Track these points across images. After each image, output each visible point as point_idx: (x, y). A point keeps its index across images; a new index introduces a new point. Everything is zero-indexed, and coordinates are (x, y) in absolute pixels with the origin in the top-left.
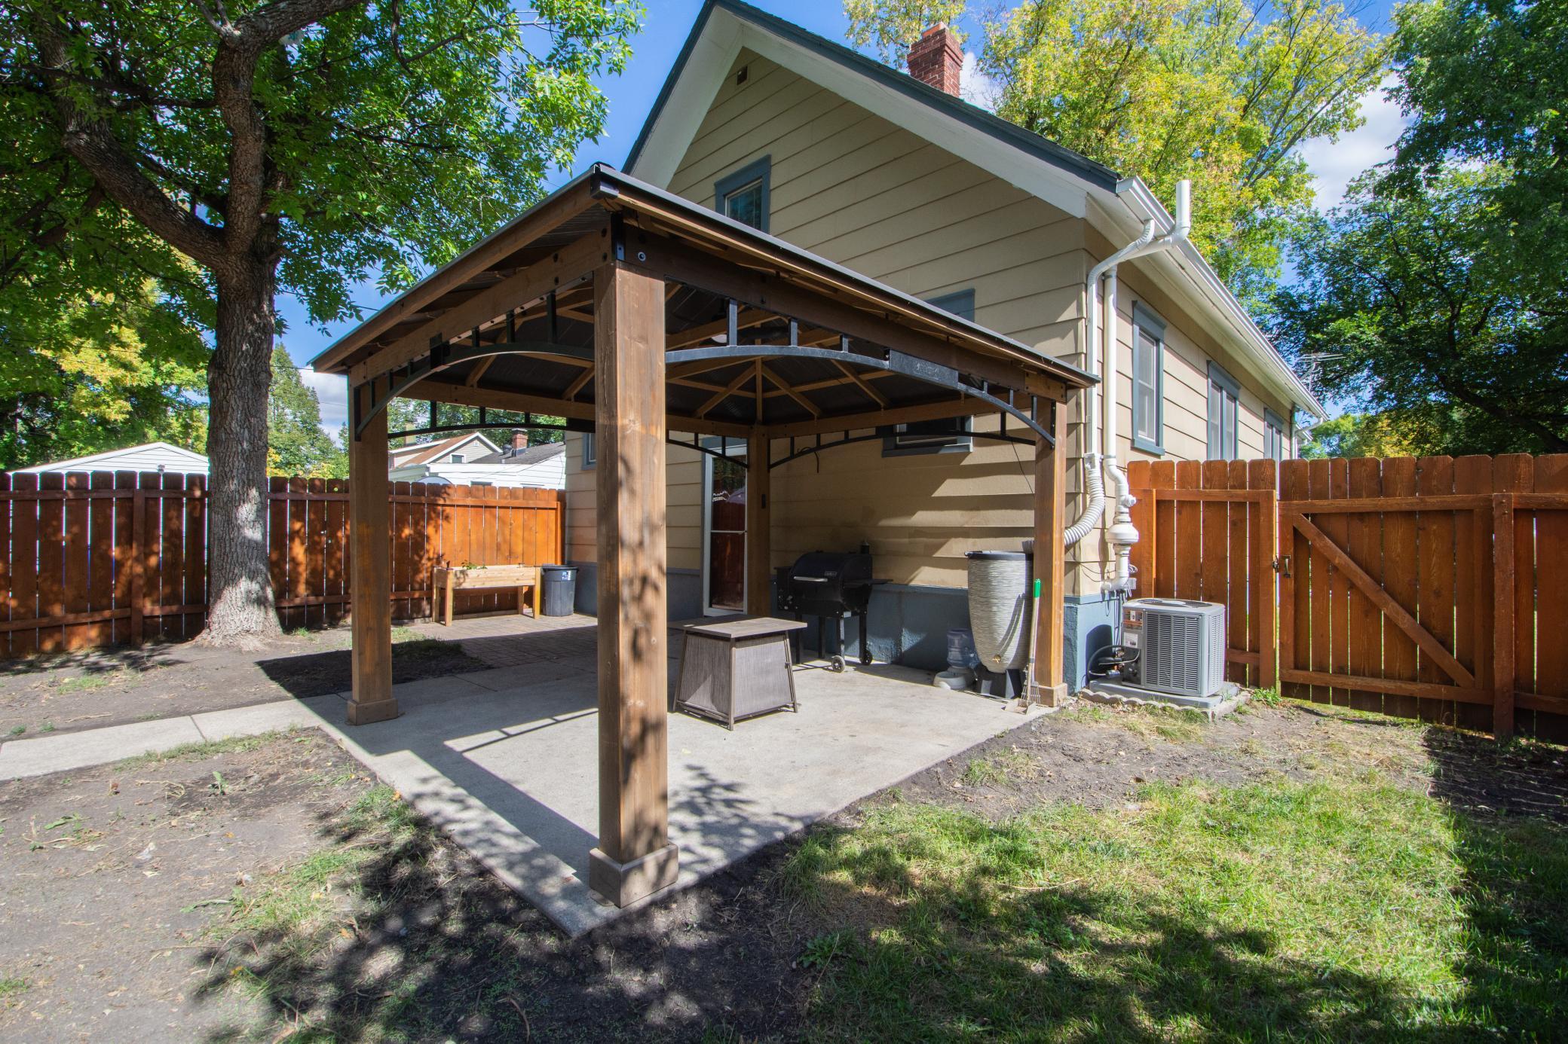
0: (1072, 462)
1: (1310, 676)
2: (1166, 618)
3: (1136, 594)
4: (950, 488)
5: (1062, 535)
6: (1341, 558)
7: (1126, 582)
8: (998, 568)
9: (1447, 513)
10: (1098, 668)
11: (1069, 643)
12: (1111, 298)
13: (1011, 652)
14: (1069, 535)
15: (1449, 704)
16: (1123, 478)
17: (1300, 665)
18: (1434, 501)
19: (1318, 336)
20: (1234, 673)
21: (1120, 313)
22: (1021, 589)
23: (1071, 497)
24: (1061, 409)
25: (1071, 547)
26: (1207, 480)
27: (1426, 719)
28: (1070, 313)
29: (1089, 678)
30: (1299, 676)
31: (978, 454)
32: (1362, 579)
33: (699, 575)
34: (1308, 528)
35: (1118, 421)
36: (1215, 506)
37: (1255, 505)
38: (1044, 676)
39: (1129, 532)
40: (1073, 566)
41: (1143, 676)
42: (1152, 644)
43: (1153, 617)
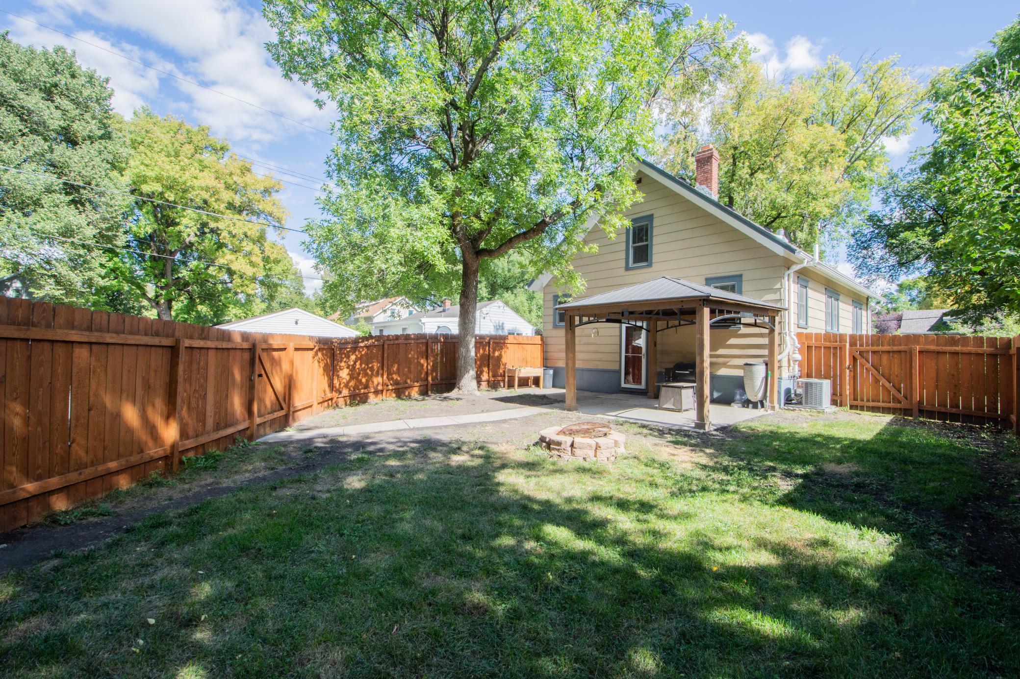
0: (780, 334)
1: (859, 403)
2: (811, 384)
3: (800, 377)
4: (733, 341)
5: (777, 357)
6: (868, 365)
7: (797, 373)
8: (755, 368)
9: (899, 352)
10: (788, 401)
11: (779, 393)
12: (791, 280)
13: (760, 395)
14: (779, 358)
15: (900, 409)
16: (795, 338)
17: (855, 399)
18: (896, 348)
19: (894, 241)
20: (834, 402)
21: (794, 282)
22: (764, 375)
23: (780, 345)
24: (777, 318)
25: (779, 361)
26: (825, 340)
27: (894, 414)
28: (778, 286)
29: (785, 404)
30: (855, 403)
31: (744, 330)
32: (874, 372)
33: (619, 372)
34: (858, 356)
35: (793, 318)
36: (827, 348)
37: (840, 348)
38: (772, 402)
39: (798, 357)
40: (780, 367)
41: (804, 402)
42: (806, 392)
43: (807, 384)
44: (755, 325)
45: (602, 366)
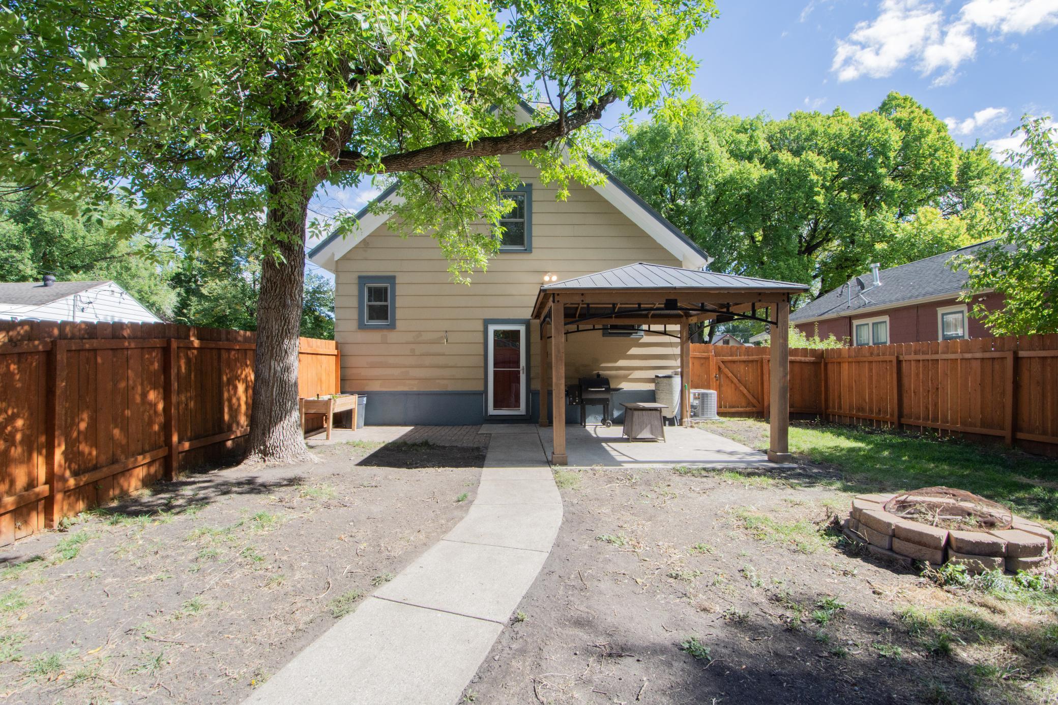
2: (707, 394)
4: (634, 351)
6: (730, 375)
9: (752, 361)
13: (676, 410)
30: (721, 410)
32: (735, 380)
33: (485, 393)
34: (722, 366)
37: (708, 358)
41: (700, 414)
42: (703, 403)
43: (703, 394)
44: (665, 333)
45: (452, 387)
